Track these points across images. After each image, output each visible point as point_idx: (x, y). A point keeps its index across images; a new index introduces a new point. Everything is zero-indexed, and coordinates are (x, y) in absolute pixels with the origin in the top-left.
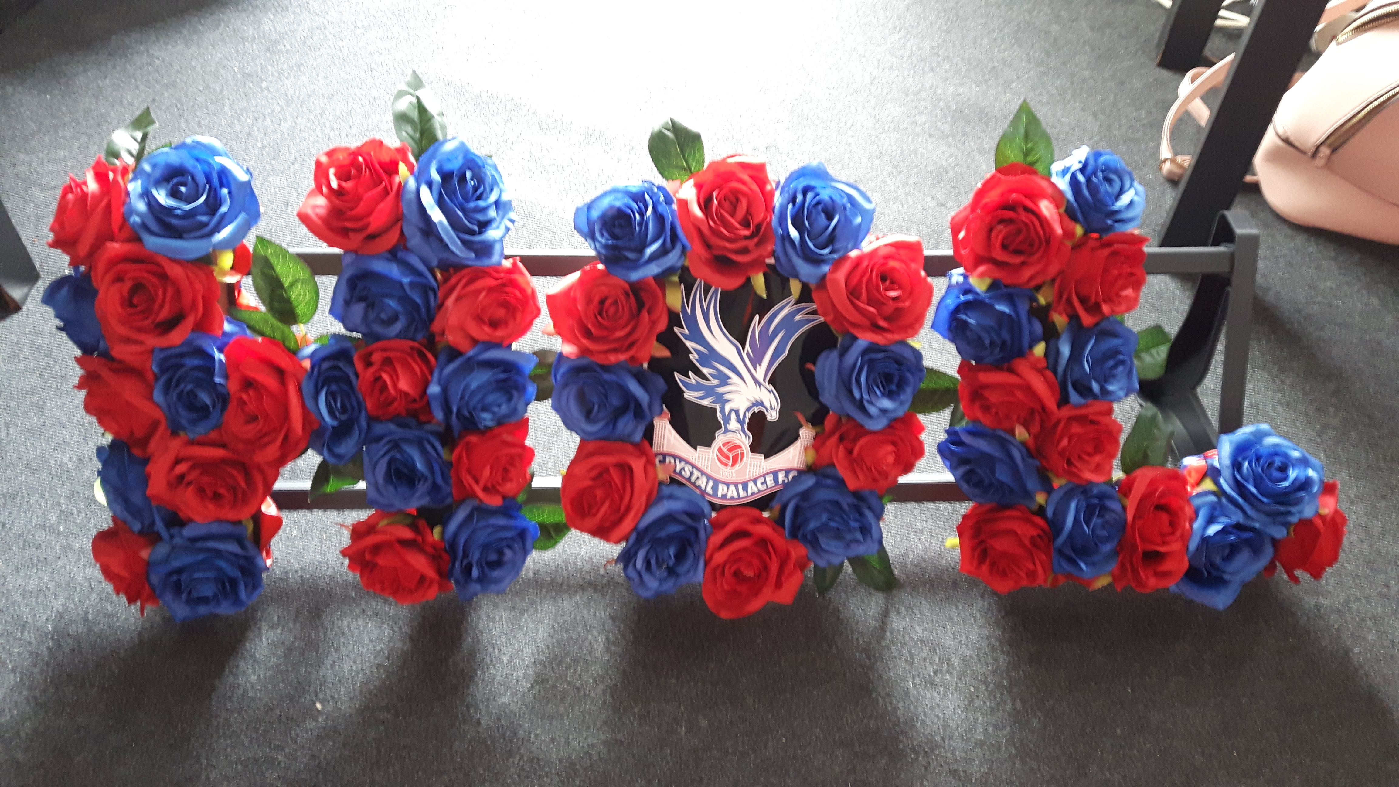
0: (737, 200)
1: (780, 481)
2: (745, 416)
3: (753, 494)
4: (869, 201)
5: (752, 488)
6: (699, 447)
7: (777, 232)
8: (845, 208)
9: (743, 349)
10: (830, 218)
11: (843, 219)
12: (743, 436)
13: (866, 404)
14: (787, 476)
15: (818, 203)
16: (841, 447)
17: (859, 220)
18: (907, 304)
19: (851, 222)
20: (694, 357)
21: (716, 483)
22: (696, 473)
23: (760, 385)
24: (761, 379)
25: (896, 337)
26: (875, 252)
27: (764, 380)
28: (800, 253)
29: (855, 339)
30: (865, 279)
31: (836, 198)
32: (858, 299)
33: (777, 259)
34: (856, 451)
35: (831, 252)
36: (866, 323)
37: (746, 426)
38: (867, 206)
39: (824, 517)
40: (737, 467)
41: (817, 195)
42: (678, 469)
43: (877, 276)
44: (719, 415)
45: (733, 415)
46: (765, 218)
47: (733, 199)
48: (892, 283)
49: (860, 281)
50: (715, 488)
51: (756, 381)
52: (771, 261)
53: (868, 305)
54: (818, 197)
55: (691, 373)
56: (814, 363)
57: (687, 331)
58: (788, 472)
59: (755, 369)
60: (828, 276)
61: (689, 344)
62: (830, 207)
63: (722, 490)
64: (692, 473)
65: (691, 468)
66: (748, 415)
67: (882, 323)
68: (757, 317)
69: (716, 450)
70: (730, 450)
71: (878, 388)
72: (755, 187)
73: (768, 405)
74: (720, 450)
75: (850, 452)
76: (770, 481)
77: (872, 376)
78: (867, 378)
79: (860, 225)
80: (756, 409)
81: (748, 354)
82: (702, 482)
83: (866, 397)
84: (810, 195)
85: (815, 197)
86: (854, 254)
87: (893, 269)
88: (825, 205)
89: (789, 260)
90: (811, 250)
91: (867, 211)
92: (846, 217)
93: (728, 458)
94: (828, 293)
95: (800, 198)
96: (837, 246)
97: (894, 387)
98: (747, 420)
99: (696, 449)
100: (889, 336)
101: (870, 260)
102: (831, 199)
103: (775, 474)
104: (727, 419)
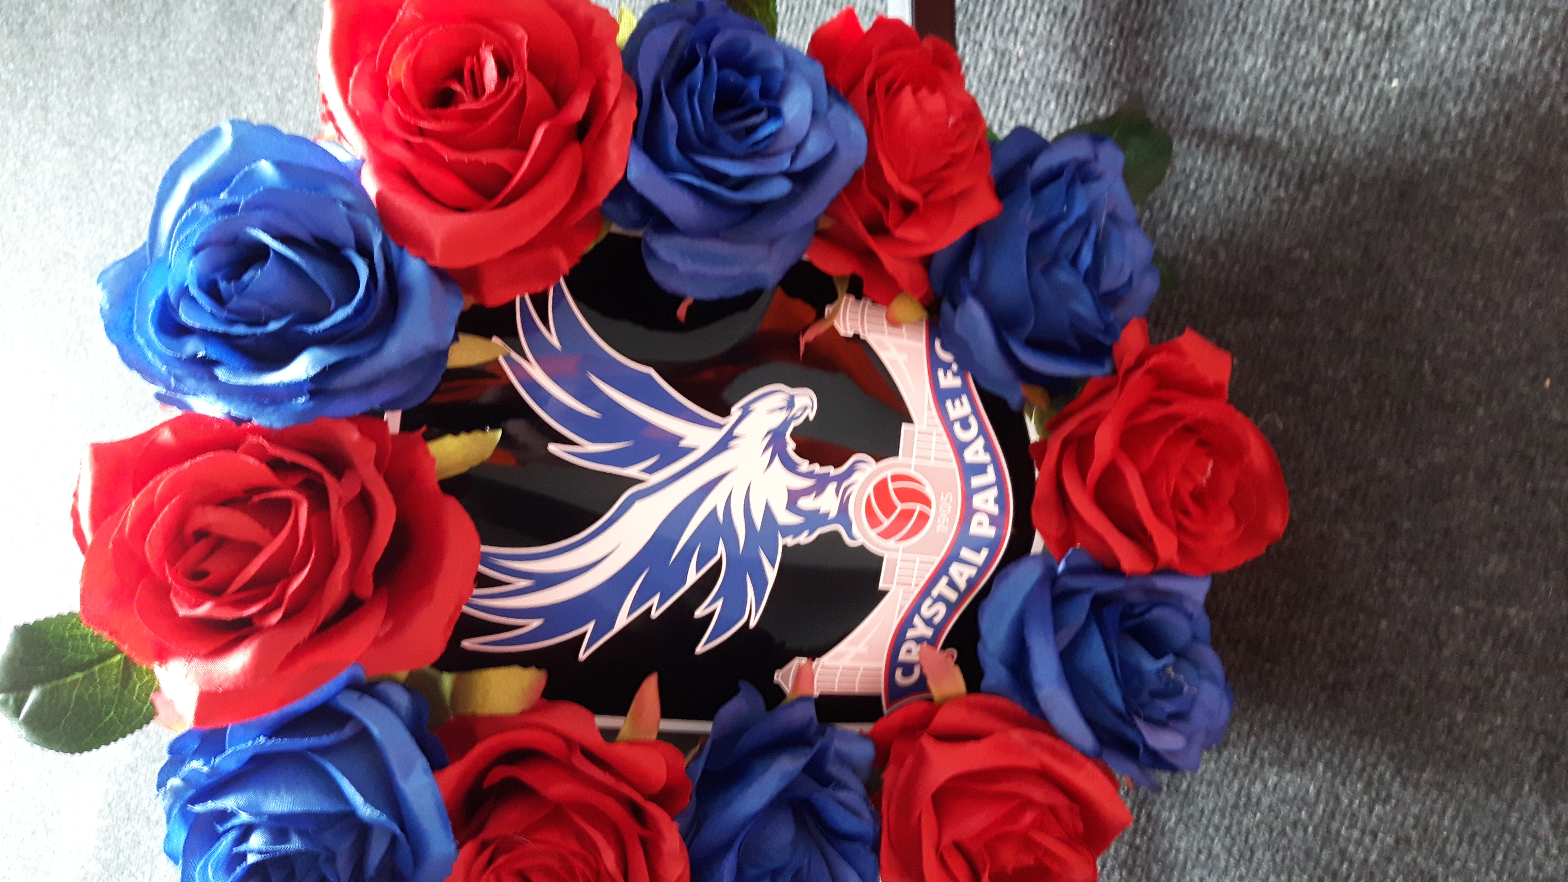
0: (201, 534)
1: (957, 382)
2: (809, 475)
3: (989, 448)
4: (214, 134)
5: (976, 454)
6: (882, 586)
7: (304, 413)
8: (230, 209)
9: (637, 481)
10: (260, 253)
11: (262, 215)
12: (855, 477)
13: (802, 163)
14: (947, 367)
15: (211, 289)
16: (899, 233)
17: (266, 168)
18: (520, 33)
19: (272, 191)
20: (656, 607)
21: (963, 538)
22: (942, 587)
23: (729, 437)
24: (716, 436)
25: (615, 71)
26: (364, 124)
27: (720, 426)
28: (368, 346)
29: (624, 188)
30: (447, 155)
31: (196, 233)
32: (510, 177)
33: (391, 405)
34: (911, 193)
35: (365, 252)
36: (574, 152)
37: (831, 470)
38: (225, 143)
39: (1064, 276)
40: (929, 491)
41: (184, 291)
42: (929, 632)
43: (437, 118)
44: (804, 539)
45: (805, 503)
46: (258, 453)
47: (199, 549)
48: (459, 77)
49: (453, 169)
50: (976, 545)
51: (721, 446)
52: (393, 420)
53: (526, 147)
54: (194, 291)
55: (699, 613)
56: (678, 299)
57: (590, 627)
58: (934, 364)
59: (689, 450)
60: (438, 260)
61: (622, 620)
62: (223, 255)
63: (981, 527)
64: (941, 598)
65: (928, 601)
66: (804, 465)
67: (578, 108)
68: (554, 448)
69: (891, 543)
70: (888, 509)
71: (755, 128)
72: (163, 481)
73: (781, 416)
74: (886, 535)
75: (908, 208)
76: (959, 409)
77: (726, 141)
78: (732, 157)
79: (279, 165)
80: (791, 446)
81: (650, 470)
82: (961, 574)
83: (784, 163)
84: (186, 316)
85: (193, 299)
86: (371, 185)
87: (414, 70)
88: (216, 269)
89: (390, 375)
90: (358, 311)
91: (238, 142)
92: (253, 206)
93: (906, 515)
94: (491, 263)
95: (193, 347)
96: (343, 233)
97: (754, 86)
98: (817, 468)
99: (885, 593)
100: (612, 92)
101: (388, 136)
102: (196, 251)
103: (941, 396)
104: (814, 518)
